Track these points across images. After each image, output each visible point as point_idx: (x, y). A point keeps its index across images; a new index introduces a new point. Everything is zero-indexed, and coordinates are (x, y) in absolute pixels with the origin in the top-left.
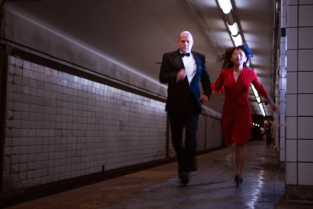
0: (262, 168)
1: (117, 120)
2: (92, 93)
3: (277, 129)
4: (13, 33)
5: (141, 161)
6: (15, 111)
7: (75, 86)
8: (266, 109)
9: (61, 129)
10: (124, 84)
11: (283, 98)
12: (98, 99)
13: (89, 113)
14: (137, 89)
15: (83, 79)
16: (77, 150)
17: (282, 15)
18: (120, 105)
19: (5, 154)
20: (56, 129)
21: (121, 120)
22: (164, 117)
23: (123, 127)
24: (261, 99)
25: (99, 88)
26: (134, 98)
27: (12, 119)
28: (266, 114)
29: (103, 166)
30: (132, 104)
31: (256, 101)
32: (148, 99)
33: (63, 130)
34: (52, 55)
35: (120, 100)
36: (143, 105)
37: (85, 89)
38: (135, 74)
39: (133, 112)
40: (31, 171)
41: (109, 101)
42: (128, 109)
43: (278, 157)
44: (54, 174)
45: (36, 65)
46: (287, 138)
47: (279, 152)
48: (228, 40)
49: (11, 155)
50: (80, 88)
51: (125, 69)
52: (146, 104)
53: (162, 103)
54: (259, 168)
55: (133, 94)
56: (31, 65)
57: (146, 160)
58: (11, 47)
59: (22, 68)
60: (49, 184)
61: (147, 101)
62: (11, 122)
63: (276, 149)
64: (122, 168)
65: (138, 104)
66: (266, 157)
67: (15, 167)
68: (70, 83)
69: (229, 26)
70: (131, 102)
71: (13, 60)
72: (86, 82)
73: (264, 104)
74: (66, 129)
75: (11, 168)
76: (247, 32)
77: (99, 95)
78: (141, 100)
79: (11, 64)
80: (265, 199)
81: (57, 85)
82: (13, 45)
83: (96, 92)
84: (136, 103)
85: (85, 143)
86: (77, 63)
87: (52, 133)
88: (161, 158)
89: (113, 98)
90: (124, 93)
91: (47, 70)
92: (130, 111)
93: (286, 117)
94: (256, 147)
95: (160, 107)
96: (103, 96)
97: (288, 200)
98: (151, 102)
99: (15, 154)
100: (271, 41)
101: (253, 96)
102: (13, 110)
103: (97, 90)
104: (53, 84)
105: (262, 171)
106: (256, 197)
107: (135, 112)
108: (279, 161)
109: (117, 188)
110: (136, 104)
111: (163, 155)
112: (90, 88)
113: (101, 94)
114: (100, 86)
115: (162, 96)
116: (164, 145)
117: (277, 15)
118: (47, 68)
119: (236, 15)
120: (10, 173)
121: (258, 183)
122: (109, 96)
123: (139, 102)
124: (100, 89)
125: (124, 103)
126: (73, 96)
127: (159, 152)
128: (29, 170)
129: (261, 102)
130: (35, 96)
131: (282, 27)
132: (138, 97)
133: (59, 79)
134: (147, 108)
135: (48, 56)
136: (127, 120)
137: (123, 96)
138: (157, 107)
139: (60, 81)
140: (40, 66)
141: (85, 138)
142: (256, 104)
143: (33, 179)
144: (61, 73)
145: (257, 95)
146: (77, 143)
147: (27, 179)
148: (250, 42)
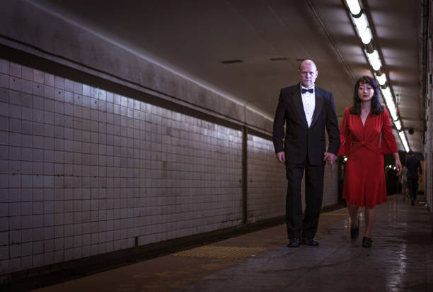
0: (405, 241)
1: (157, 160)
2: (113, 113)
5: (201, 230)
7: (85, 102)
8: (410, 142)
9: (63, 175)
10: (169, 99)
12: (124, 124)
13: (110, 148)
14: (191, 106)
15: (98, 90)
16: (91, 210)
18: (162, 134)
20: (54, 175)
21: (164, 159)
22: (238, 155)
23: (168, 172)
24: (402, 124)
25: (126, 105)
26: (186, 122)
29: (137, 238)
30: (183, 133)
31: (394, 127)
32: (210, 124)
33: (66, 177)
34: (44, 49)
35: (162, 125)
36: (200, 134)
37: (102, 107)
38: (186, 81)
39: (184, 147)
40: (16, 245)
41: (142, 128)
42: (175, 140)
48: (345, 23)
50: (94, 106)
51: (170, 73)
52: (206, 132)
53: (234, 131)
55: (184, 116)
57: (209, 229)
60: (50, 266)
61: (209, 128)
63: (428, 209)
64: (168, 241)
65: (192, 132)
68: (76, 96)
70: (181, 130)
72: (103, 95)
73: (407, 132)
74: (73, 175)
76: (377, 9)
77: (126, 117)
78: (198, 125)
81: (55, 100)
83: (120, 111)
85: (105, 198)
87: (48, 181)
88: (234, 224)
89: (150, 123)
90: (169, 113)
91: (37, 75)
92: (179, 145)
94: (395, 205)
95: (231, 137)
96: (133, 118)
98: (214, 130)
103: (122, 109)
104: (47, 98)
107: (189, 147)
109: (159, 274)
110: (189, 132)
111: (238, 220)
112: (109, 105)
113: (129, 115)
114: (128, 102)
115: (233, 119)
116: (238, 203)
118: (36, 72)
121: (398, 265)
122: (143, 119)
123: (195, 128)
124: (127, 107)
125: (169, 131)
126: (82, 118)
127: (229, 214)
128: (13, 244)
129: (403, 129)
130: (19, 119)
132: (193, 120)
133: (57, 91)
134: (209, 140)
135: (37, 51)
136: (175, 160)
137: (168, 119)
138: (226, 137)
139: (60, 93)
140: (24, 68)
141: (104, 189)
142: (394, 132)
143: (19, 259)
144: (59, 80)
145: (395, 117)
146: (91, 199)
147: (10, 258)
148: (382, 26)
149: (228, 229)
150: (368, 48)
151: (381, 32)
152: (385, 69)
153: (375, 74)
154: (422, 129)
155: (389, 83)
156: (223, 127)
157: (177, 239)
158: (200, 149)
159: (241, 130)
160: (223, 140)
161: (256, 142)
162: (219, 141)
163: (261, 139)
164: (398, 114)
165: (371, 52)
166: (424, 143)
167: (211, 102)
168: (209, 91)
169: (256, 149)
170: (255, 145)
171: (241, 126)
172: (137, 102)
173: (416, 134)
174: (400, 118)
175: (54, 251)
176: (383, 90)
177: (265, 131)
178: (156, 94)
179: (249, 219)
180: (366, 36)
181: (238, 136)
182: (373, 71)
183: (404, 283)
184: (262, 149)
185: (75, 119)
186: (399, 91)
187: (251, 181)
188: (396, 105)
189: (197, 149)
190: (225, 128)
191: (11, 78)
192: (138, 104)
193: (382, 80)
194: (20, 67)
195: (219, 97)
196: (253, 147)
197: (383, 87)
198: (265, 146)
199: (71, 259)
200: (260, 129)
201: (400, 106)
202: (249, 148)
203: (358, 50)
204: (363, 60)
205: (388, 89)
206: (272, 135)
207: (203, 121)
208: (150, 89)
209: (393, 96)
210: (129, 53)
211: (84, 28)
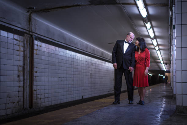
0: (165, 97)
1: (89, 73)
2: (76, 59)
3: (172, 77)
4: (36, 29)
5: (102, 94)
6: (38, 68)
7: (67, 55)
8: (166, 67)
10: (92, 54)
11: (174, 61)
12: (79, 62)
13: (75, 69)
14: (99, 57)
15: (71, 52)
16: (69, 88)
17: (173, 18)
18: (90, 65)
19: (34, 90)
20: (58, 77)
21: (91, 72)
22: (113, 71)
23: (92, 76)
24: (163, 62)
27: (36, 72)
28: (166, 70)
29: (83, 97)
30: (96, 65)
31: (161, 63)
32: (105, 62)
33: (62, 78)
34: (55, 39)
35: (90, 62)
36: (102, 65)
37: (73, 57)
38: (98, 49)
39: (97, 69)
41: (84, 63)
42: (94, 67)
43: (173, 92)
44: (58, 100)
45: (48, 45)
46: (177, 82)
47: (173, 89)
49: (37, 90)
50: (70, 57)
51: (93, 47)
52: (103, 64)
55: (97, 60)
56: (45, 45)
57: (104, 93)
58: (35, 36)
59: (41, 46)
60: (57, 105)
61: (104, 63)
62: (36, 73)
63: (172, 88)
64: (92, 97)
66: (166, 92)
67: (39, 96)
68: (65, 54)
69: (146, 24)
70: (96, 64)
71: (36, 42)
72: (73, 53)
73: (165, 64)
74: (64, 77)
75: (37, 96)
76: (155, 27)
77: (80, 60)
78: (101, 62)
79: (35, 45)
80: (166, 113)
81: (58, 55)
82: (36, 35)
83: (78, 58)
84: (99, 64)
85: (73, 84)
86: (68, 44)
87: (56, 79)
89: (87, 61)
90: (92, 59)
91: (53, 47)
92: (95, 68)
93: (176, 71)
95: (111, 66)
96: (82, 60)
97: (177, 114)
98: (106, 64)
99: (39, 90)
100: (168, 32)
101: (159, 61)
102: (37, 68)
104: (56, 54)
105: (165, 99)
106: (161, 112)
107: (98, 69)
108: (173, 94)
109: (90, 107)
111: (113, 91)
112: (75, 57)
113: (81, 59)
114: (80, 55)
117: (171, 18)
119: (150, 18)
120: (37, 99)
121: (162, 105)
122: (84, 60)
123: (100, 63)
124: (80, 57)
125: (92, 64)
126: (67, 60)
127: (110, 89)
128: (46, 98)
129: (164, 63)
130: (48, 61)
131: (173, 24)
132: (99, 61)
133: (59, 52)
134: (104, 67)
136: (94, 73)
140: (50, 45)
141: (73, 82)
142: (161, 64)
143: (48, 102)
144: (60, 49)
145: (161, 60)
146: (69, 84)
147: (45, 102)
148: (157, 32)
149: (110, 93)
151: (157, 34)
152: (158, 45)
154: (170, 63)
155: (159, 49)
156: (108, 63)
157: (95, 97)
160: (109, 67)
162: (107, 67)
164: (162, 59)
165: (153, 40)
166: (170, 67)
167: (105, 55)
168: (104, 52)
173: (168, 65)
174: (163, 60)
176: (157, 52)
178: (88, 53)
180: (152, 35)
182: (154, 46)
183: (164, 110)
185: (64, 60)
188: (161, 56)
189: (101, 69)
191: (46, 48)
192: (83, 56)
195: (108, 54)
203: (149, 39)
204: (151, 42)
205: (159, 51)
208: (87, 51)
209: (161, 53)
210: (80, 41)
211: (67, 33)
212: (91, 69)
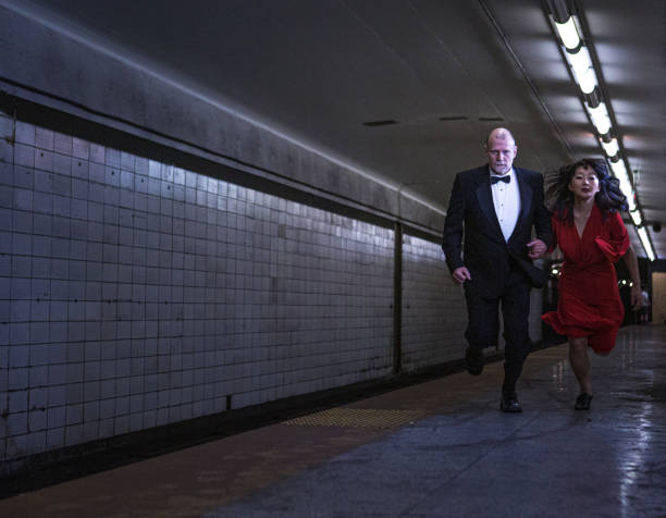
0: (649, 397)
1: (262, 275)
2: (196, 204)
5: (328, 384)
7: (153, 187)
8: (655, 244)
9: (116, 301)
10: (282, 181)
12: (211, 219)
13: (190, 258)
14: (317, 192)
15: (172, 169)
16: (158, 355)
18: (271, 236)
20: (102, 301)
21: (273, 274)
22: (388, 267)
23: (280, 294)
24: (642, 216)
25: (215, 192)
26: (308, 216)
28: (656, 256)
29: (229, 398)
30: (303, 233)
31: (631, 221)
32: (345, 219)
33: (120, 304)
34: (93, 107)
35: (270, 222)
36: (330, 235)
37: (179, 194)
38: (309, 153)
39: (305, 255)
40: (40, 412)
41: (240, 226)
42: (291, 245)
45: (49, 134)
48: (554, 61)
50: (166, 193)
52: (338, 231)
53: (381, 230)
54: (641, 397)
55: (305, 207)
56: (36, 133)
57: (343, 381)
59: (12, 141)
60: (91, 445)
61: (343, 226)
64: (278, 401)
65: (317, 232)
66: (658, 367)
68: (139, 178)
70: (299, 229)
72: (180, 176)
73: (650, 228)
74: (130, 301)
76: (605, 40)
77: (216, 209)
78: (326, 221)
80: (656, 479)
81: (104, 185)
83: (207, 201)
85: (180, 336)
86: (155, 128)
87: (93, 310)
88: (381, 373)
89: (253, 218)
90: (282, 203)
91: (78, 146)
92: (298, 253)
94: (631, 342)
95: (378, 240)
96: (226, 212)
98: (351, 228)
103: (210, 198)
104: (94, 182)
105: (648, 407)
106: (632, 474)
107: (311, 255)
109: (264, 454)
110: (312, 232)
111: (386, 367)
112: (191, 193)
113: (221, 207)
114: (219, 186)
115: (382, 211)
116: (387, 342)
118: (76, 141)
121: (638, 436)
122: (241, 212)
123: (322, 226)
124: (217, 195)
125: (281, 231)
126: (147, 213)
127: (372, 359)
128: (34, 409)
129: (644, 223)
130: (48, 214)
132: (318, 213)
133: (109, 171)
134: (343, 243)
135: (81, 110)
136: (290, 276)
137: (279, 211)
138: (369, 240)
139: (113, 173)
140: (58, 135)
141: (180, 322)
142: (630, 228)
143: (43, 433)
144: (113, 153)
145: (632, 206)
146: (158, 338)
147: (29, 432)
148: (613, 65)
149: (372, 381)
150: (589, 100)
151: (611, 75)
152: (617, 131)
153: (601, 140)
155: (623, 154)
156: (365, 224)
158: (329, 258)
159: (392, 228)
160: (366, 243)
161: (416, 246)
162: (359, 245)
163: (423, 242)
164: (637, 200)
165: (594, 105)
167: (347, 186)
168: (345, 169)
169: (416, 257)
170: (415, 250)
171: (392, 222)
172: (233, 187)
174: (639, 207)
175: (99, 420)
176: (613, 165)
177: (430, 228)
178: (263, 174)
179: (403, 366)
180: (587, 82)
181: (388, 238)
182: (597, 135)
183: (646, 464)
184: (425, 256)
185: (137, 213)
186: (638, 165)
187: (408, 307)
188: (634, 187)
189: (324, 258)
190: (369, 225)
191: (38, 152)
193: (612, 148)
194: (51, 134)
195: (361, 178)
196: (411, 253)
197: (614, 160)
198: (429, 253)
199: (126, 432)
200: (422, 225)
201: (639, 188)
202: (404, 256)
203: (574, 103)
204: (582, 118)
205: (621, 162)
206: (442, 236)
207: (335, 215)
208: (252, 166)
209: (629, 173)
210: (221, 111)
211: (153, 74)
212: (274, 260)
